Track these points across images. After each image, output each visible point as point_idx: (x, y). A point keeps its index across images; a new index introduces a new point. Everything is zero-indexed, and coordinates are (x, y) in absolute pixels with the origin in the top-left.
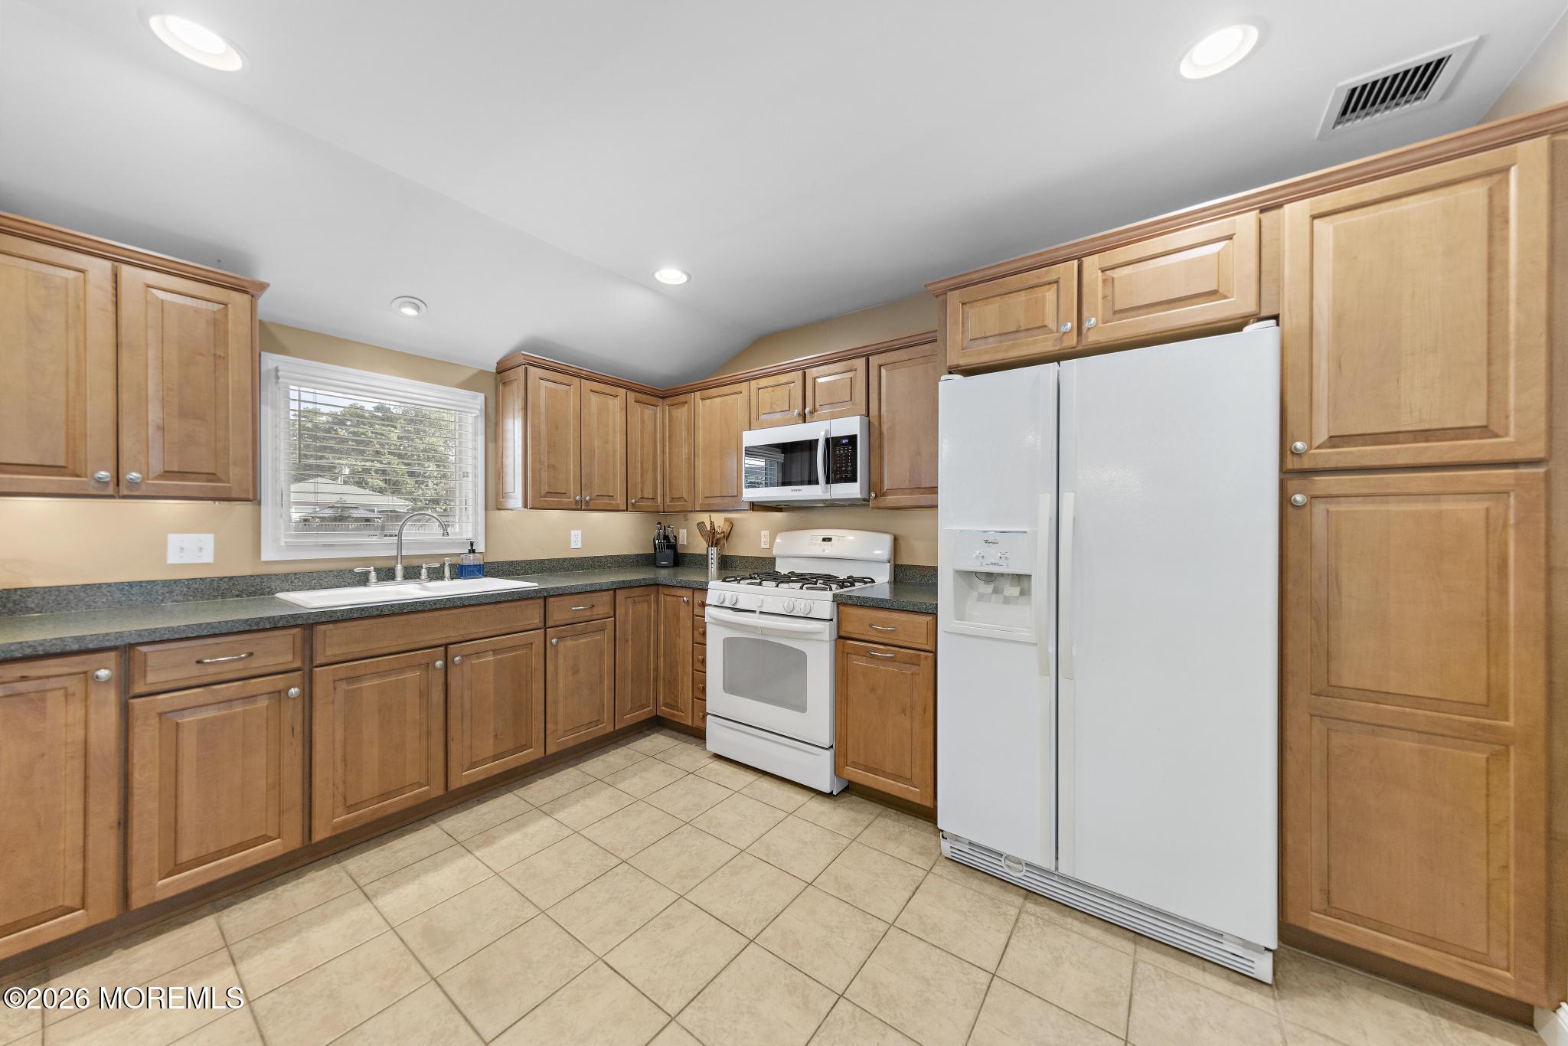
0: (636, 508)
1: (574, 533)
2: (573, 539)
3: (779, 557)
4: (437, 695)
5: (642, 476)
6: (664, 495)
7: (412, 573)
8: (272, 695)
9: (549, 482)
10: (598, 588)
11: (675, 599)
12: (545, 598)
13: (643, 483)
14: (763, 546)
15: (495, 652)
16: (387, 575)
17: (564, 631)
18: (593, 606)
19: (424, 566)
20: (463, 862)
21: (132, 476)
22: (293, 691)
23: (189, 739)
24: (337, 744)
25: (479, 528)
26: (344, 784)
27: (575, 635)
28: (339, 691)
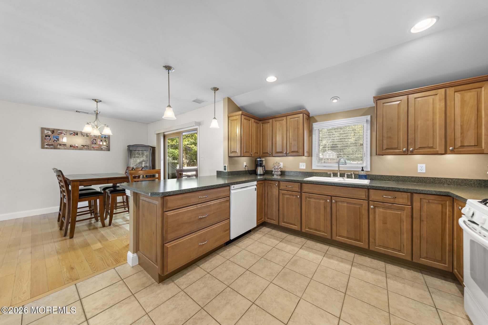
0: (454, 152)
2: (419, 168)
4: (329, 209)
5: (462, 133)
7: (342, 175)
8: (296, 196)
9: (387, 144)
12: (368, 189)
13: (463, 137)
15: (347, 203)
16: (335, 175)
17: (378, 204)
18: (396, 198)
19: (346, 174)
20: (320, 257)
21: (288, 152)
22: (298, 196)
23: (285, 200)
24: (306, 212)
25: (367, 163)
26: (308, 222)
27: (384, 208)
28: (307, 199)
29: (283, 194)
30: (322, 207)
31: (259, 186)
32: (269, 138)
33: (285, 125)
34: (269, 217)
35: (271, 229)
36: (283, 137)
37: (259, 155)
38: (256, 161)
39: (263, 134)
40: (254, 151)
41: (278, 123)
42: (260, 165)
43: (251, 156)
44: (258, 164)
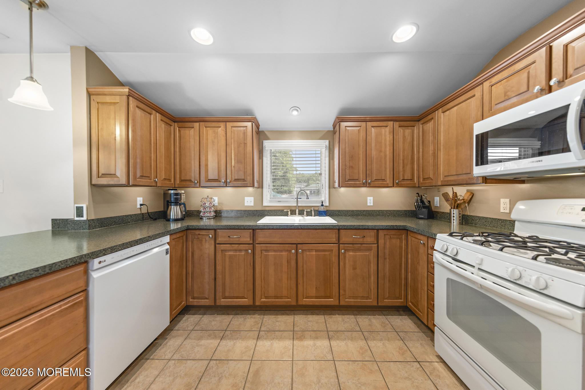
0: (399, 185)
1: (369, 198)
2: (368, 201)
3: (519, 221)
4: (293, 263)
5: (403, 167)
6: (419, 178)
7: (301, 213)
8: (246, 251)
9: (349, 174)
10: (367, 227)
11: (417, 240)
12: (339, 230)
13: (404, 171)
14: (502, 210)
15: (316, 251)
16: (293, 213)
17: (348, 247)
18: (364, 237)
19: (305, 210)
20: (288, 343)
21: (228, 181)
22: (250, 251)
23: (227, 260)
24: (262, 274)
25: (325, 196)
26: (264, 287)
27: (354, 250)
28: (262, 254)
29: (222, 250)
30: (285, 263)
31: (174, 243)
32: (193, 155)
33: (224, 136)
34: (196, 295)
35: (201, 316)
36: (219, 155)
37: (172, 184)
38: (165, 195)
39: (180, 147)
40: (162, 175)
41: (210, 131)
42: (175, 202)
43: (154, 184)
44: (171, 201)
